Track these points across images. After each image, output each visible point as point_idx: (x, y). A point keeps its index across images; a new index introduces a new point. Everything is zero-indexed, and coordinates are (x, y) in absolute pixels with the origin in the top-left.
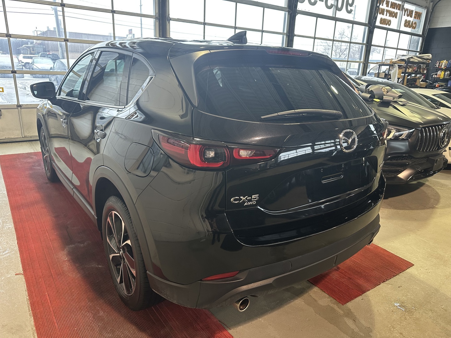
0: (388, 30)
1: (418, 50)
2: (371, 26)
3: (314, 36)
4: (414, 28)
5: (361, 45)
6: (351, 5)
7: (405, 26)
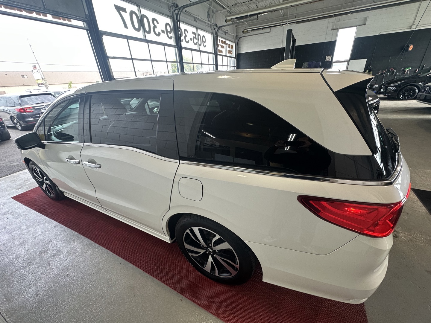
0: (222, 56)
1: (235, 66)
2: (216, 53)
3: (192, 62)
4: (232, 54)
5: (213, 66)
6: (205, 43)
7: (228, 53)
